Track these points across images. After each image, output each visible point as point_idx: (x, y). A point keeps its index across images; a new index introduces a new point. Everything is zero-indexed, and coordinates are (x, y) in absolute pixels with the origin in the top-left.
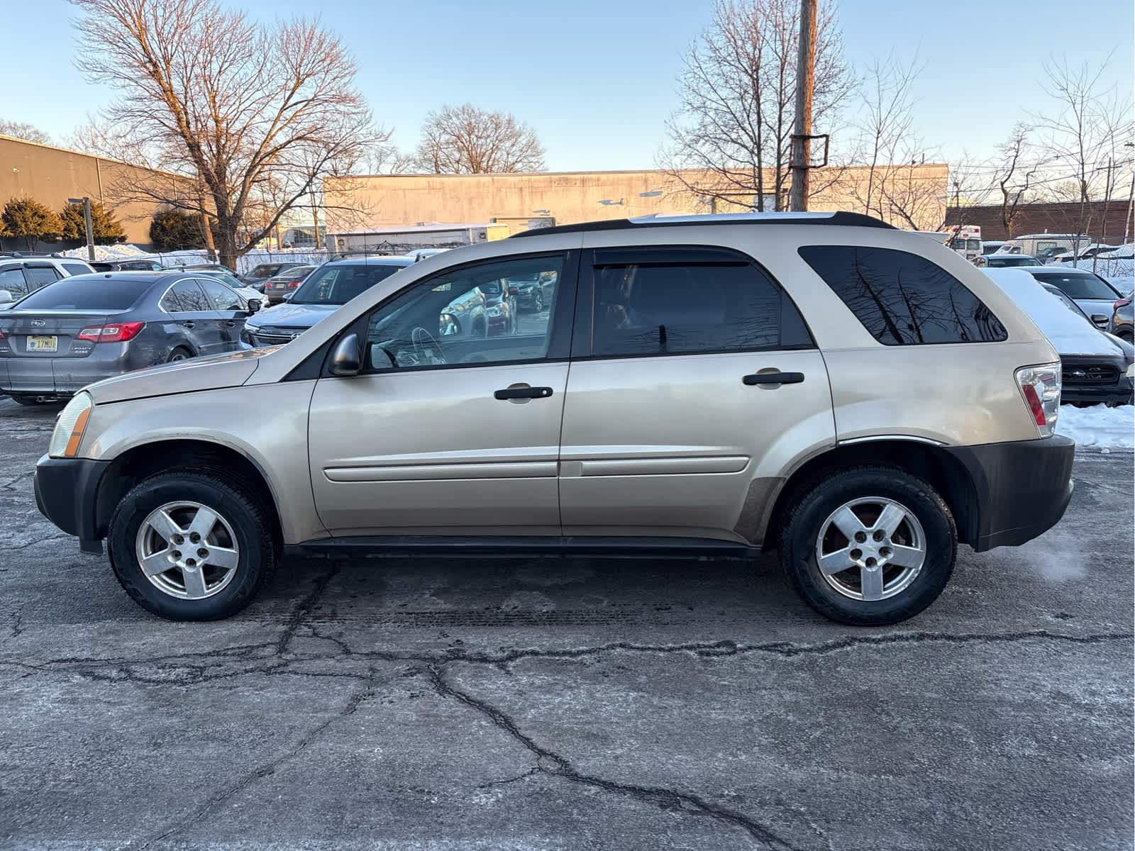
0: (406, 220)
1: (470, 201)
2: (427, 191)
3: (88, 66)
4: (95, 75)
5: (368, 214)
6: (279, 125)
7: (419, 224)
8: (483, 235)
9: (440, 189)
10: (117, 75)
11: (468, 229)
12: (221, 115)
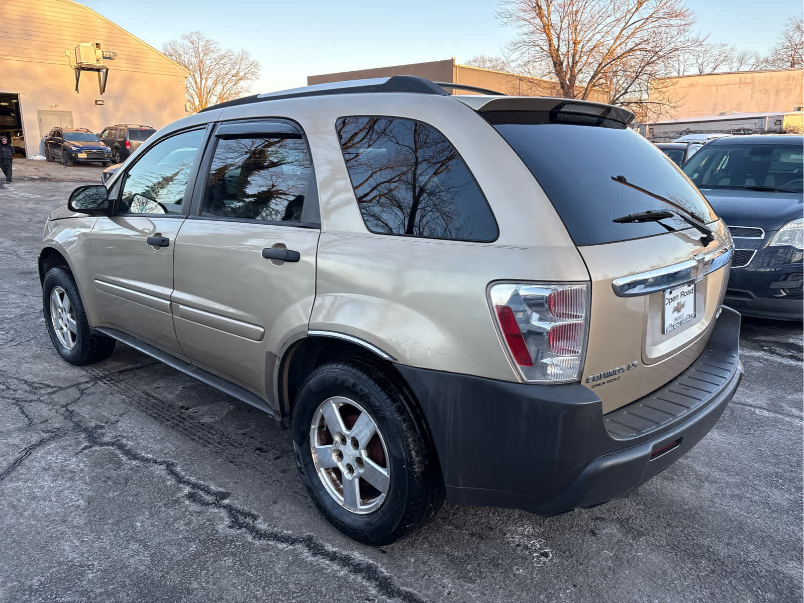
0: (714, 111)
1: (778, 92)
2: (737, 86)
3: (502, 15)
4: (505, 20)
5: (674, 107)
6: (618, 42)
7: (722, 114)
8: (779, 121)
9: (750, 83)
10: (519, 18)
11: (765, 117)
12: (578, 39)
